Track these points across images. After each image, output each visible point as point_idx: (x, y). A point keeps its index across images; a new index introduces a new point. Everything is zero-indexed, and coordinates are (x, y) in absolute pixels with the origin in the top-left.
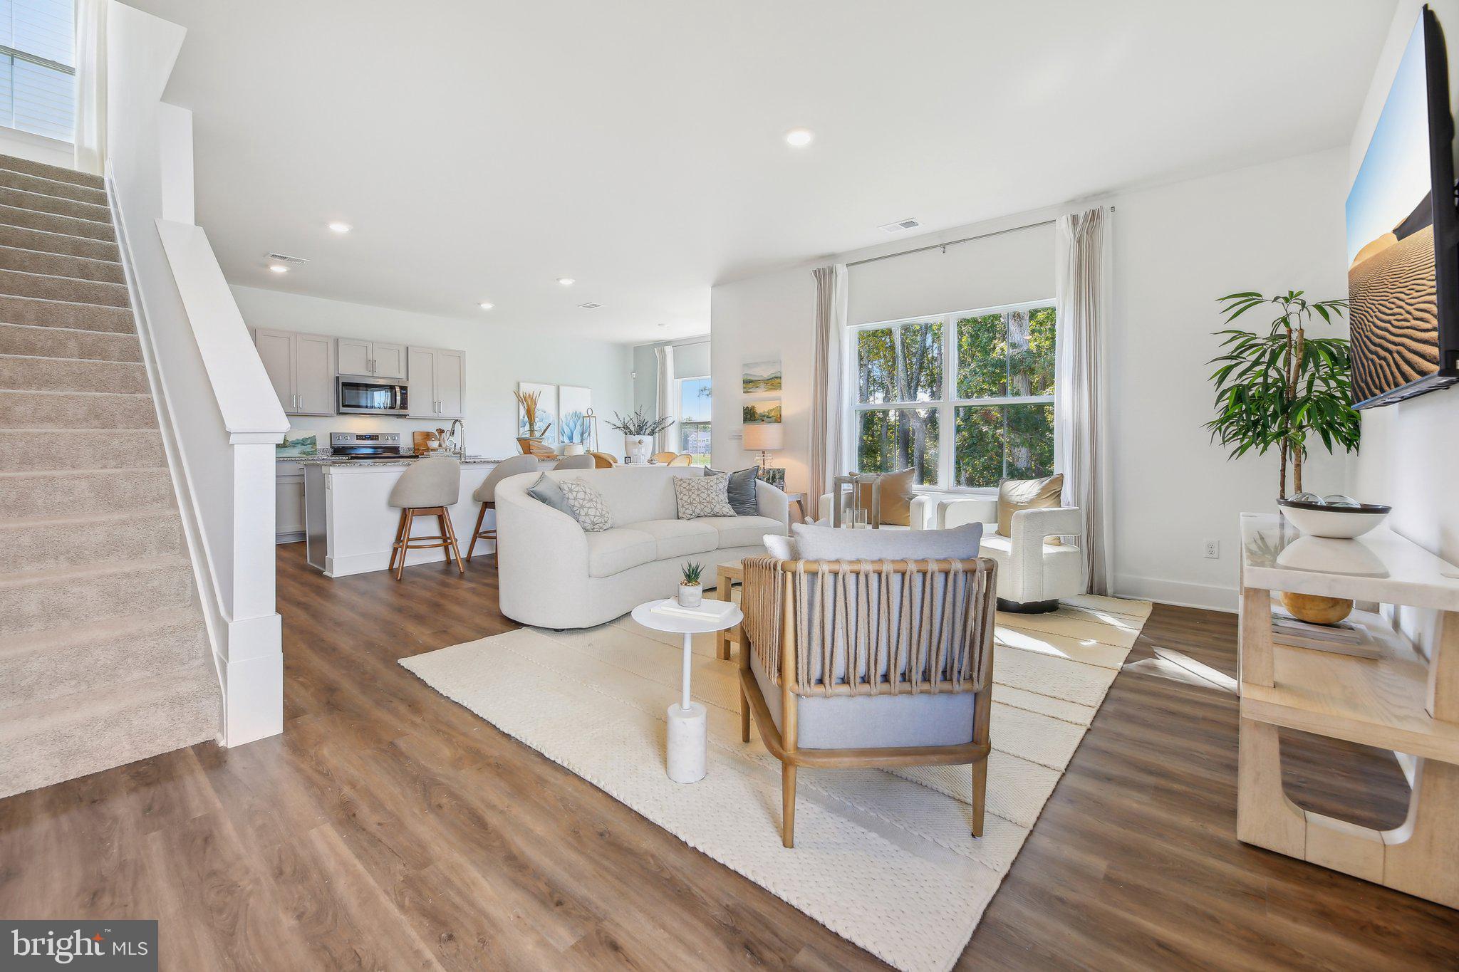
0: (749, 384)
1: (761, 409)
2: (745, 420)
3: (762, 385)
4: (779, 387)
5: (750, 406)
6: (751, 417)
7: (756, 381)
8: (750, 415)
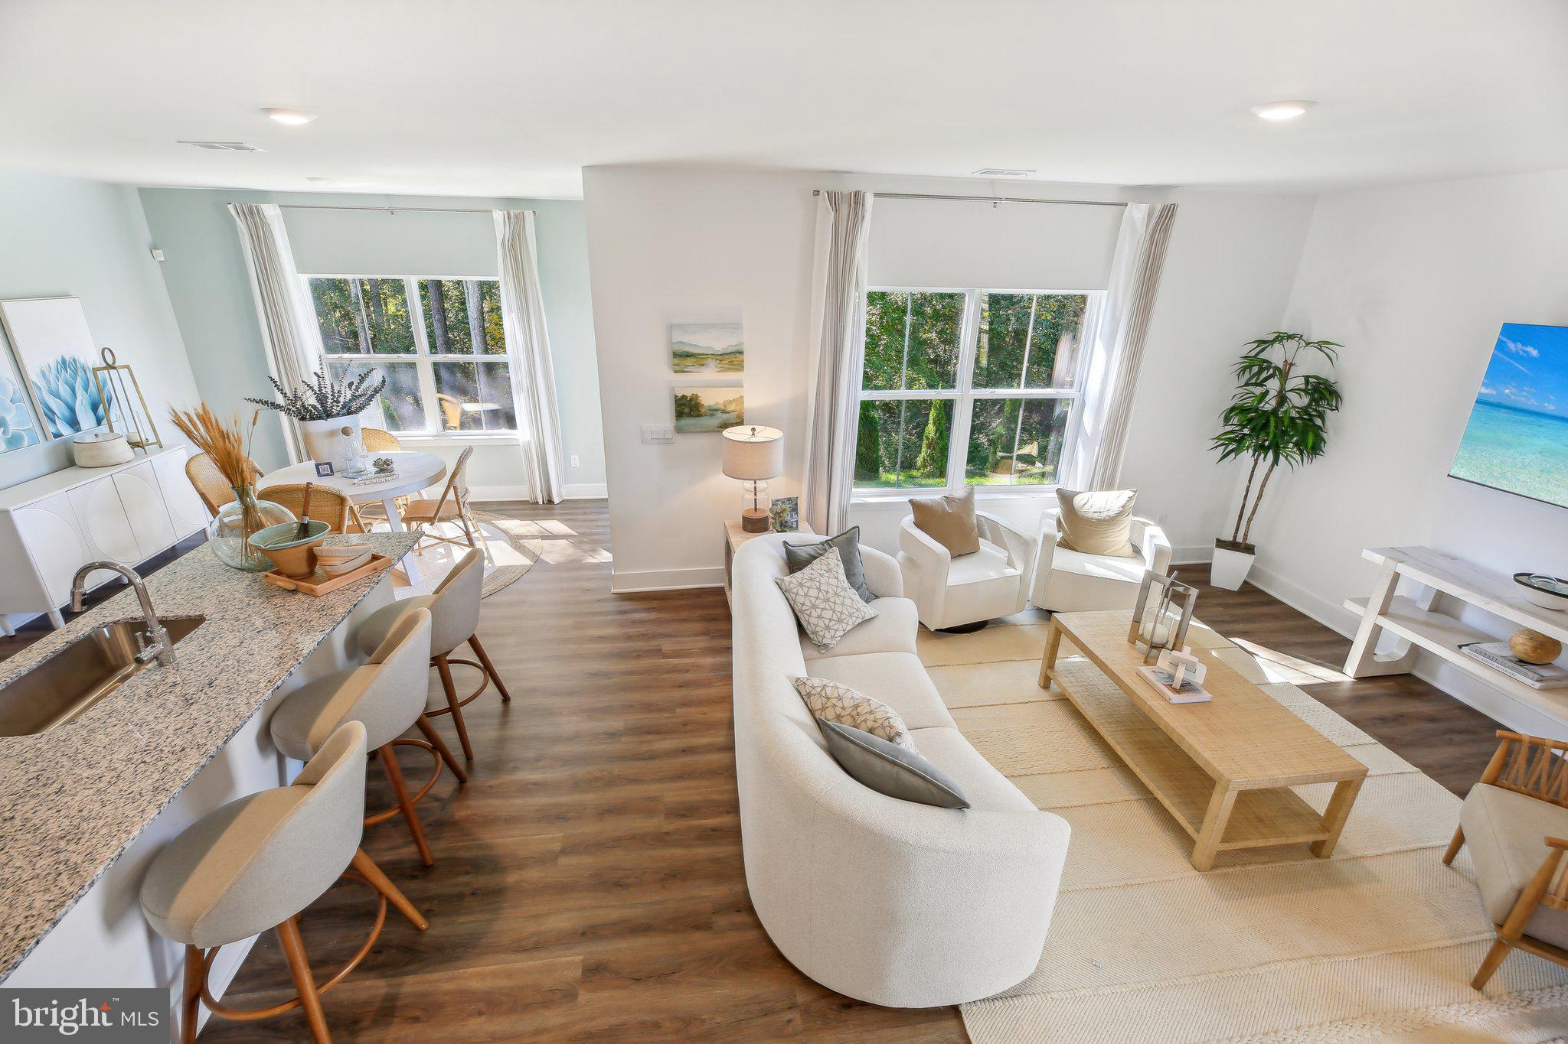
0: (683, 358)
1: (709, 399)
2: (679, 415)
3: (712, 363)
4: (739, 367)
5: (689, 394)
6: (691, 410)
7: (699, 354)
8: (687, 408)
